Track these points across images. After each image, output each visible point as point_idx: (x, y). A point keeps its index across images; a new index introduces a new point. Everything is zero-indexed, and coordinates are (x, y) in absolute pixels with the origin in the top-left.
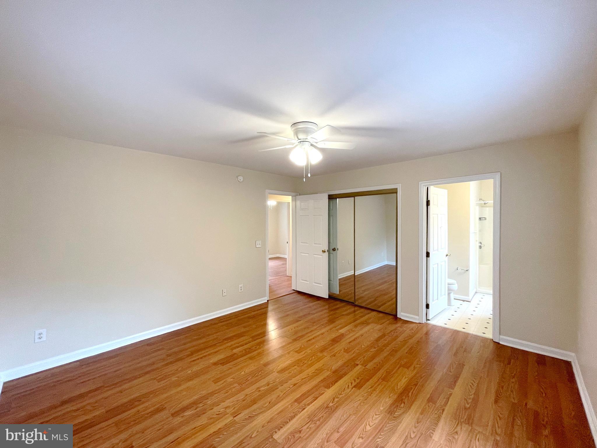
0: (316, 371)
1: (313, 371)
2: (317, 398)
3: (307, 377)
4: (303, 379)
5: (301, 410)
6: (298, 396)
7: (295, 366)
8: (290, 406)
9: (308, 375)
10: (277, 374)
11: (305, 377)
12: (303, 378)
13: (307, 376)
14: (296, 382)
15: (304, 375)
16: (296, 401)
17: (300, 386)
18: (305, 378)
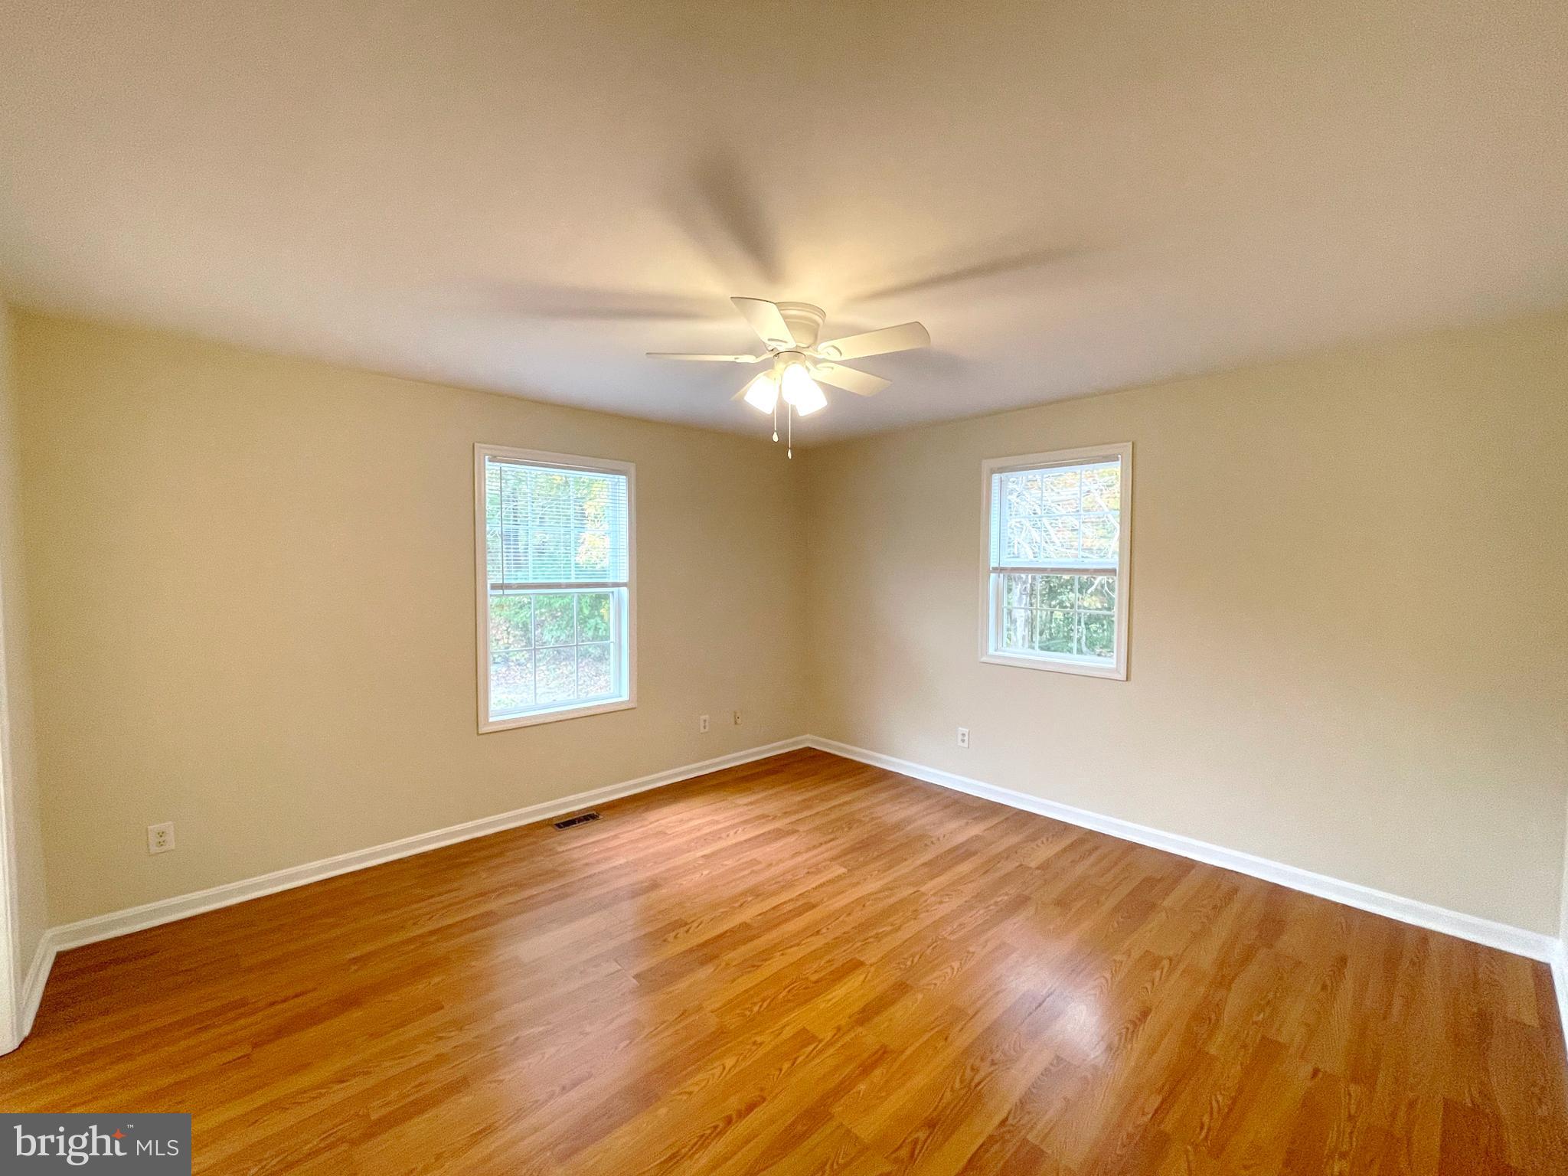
0: (759, 964)
1: (767, 963)
2: (774, 908)
3: (787, 948)
4: (798, 945)
5: (806, 893)
6: (808, 914)
7: (817, 982)
8: (825, 900)
9: (782, 954)
10: (862, 959)
11: (789, 950)
12: (796, 948)
13: (786, 951)
14: (813, 938)
15: (796, 954)
16: (814, 906)
17: (804, 930)
18: (791, 947)
